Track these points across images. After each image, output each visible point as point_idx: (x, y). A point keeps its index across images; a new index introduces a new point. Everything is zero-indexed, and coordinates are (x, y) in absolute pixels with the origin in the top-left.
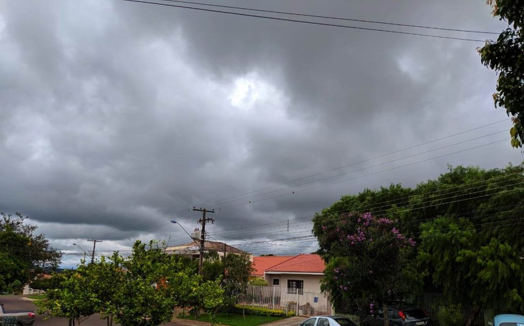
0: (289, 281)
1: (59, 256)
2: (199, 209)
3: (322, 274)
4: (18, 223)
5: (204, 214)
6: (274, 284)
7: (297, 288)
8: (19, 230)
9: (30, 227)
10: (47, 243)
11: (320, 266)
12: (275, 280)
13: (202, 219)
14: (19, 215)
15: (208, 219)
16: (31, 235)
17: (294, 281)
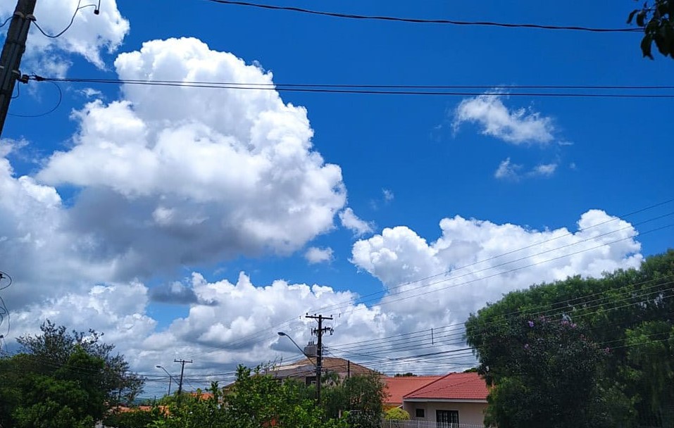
0: (438, 412)
1: (139, 382)
2: (314, 316)
3: (486, 401)
4: (92, 342)
5: (320, 323)
6: (417, 416)
7: (449, 422)
8: (93, 351)
9: (106, 347)
10: (126, 366)
11: (481, 391)
12: (417, 410)
13: (317, 328)
14: (93, 332)
15: (325, 329)
16: (107, 358)
17: (445, 411)
